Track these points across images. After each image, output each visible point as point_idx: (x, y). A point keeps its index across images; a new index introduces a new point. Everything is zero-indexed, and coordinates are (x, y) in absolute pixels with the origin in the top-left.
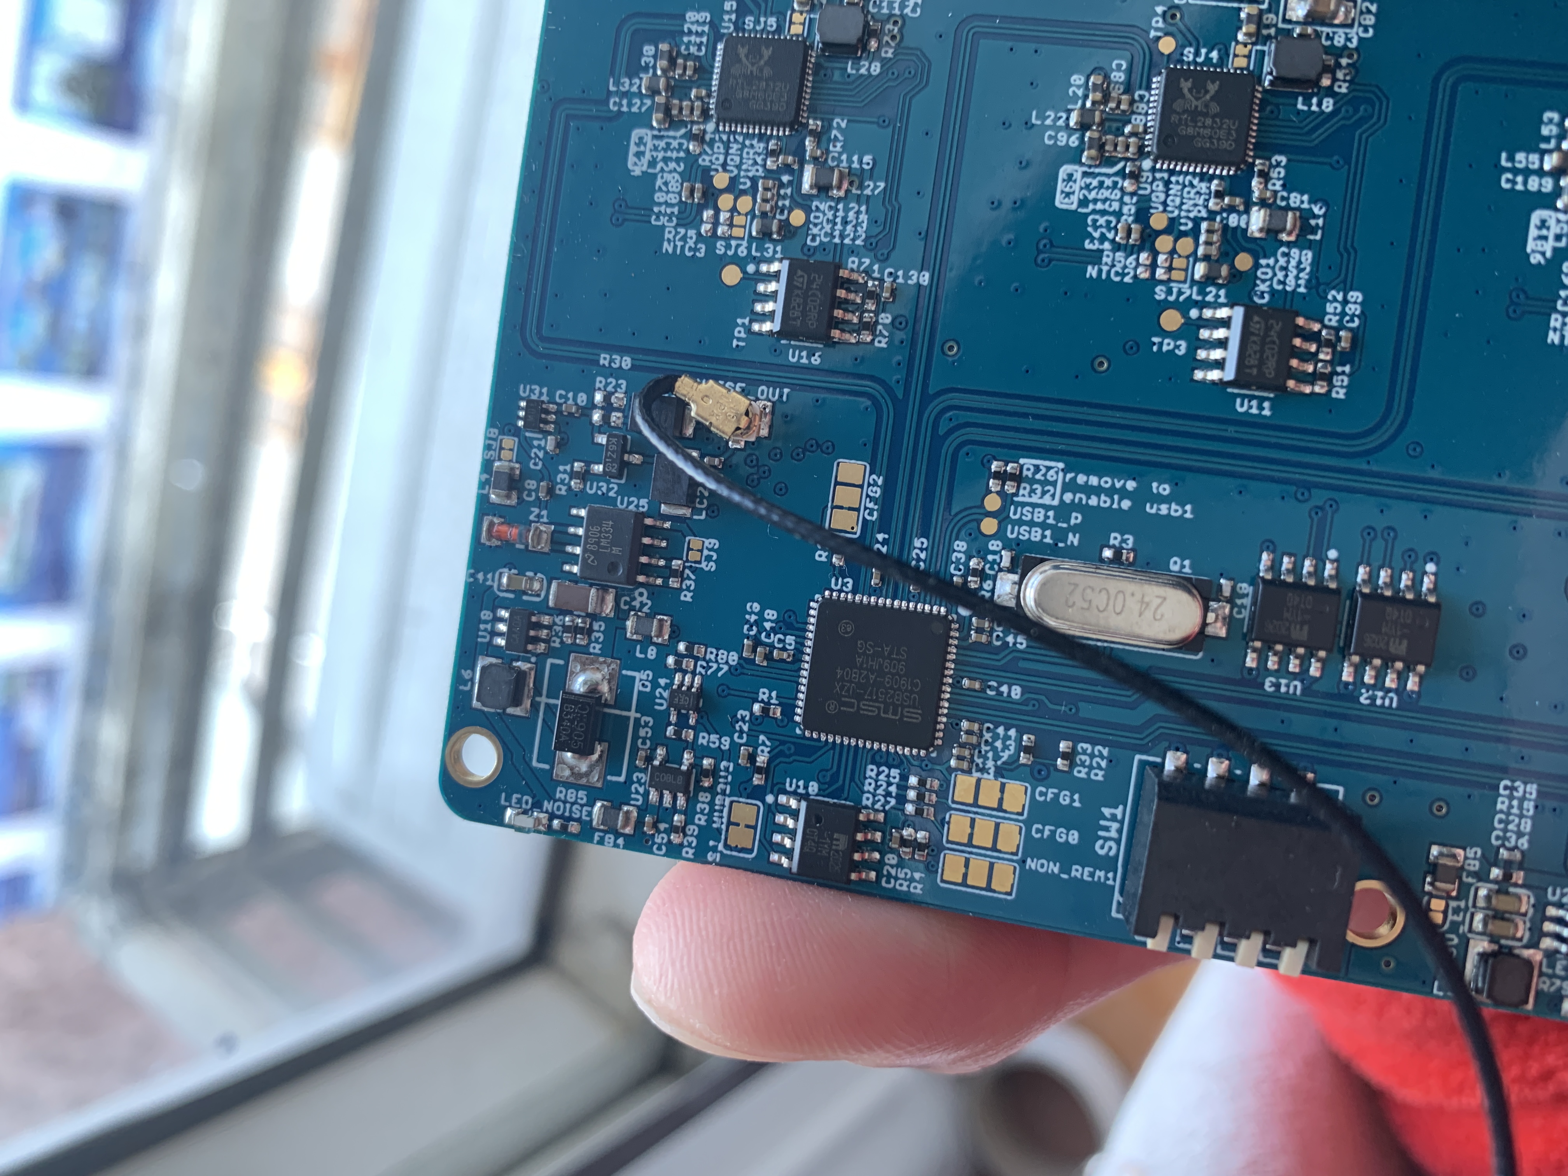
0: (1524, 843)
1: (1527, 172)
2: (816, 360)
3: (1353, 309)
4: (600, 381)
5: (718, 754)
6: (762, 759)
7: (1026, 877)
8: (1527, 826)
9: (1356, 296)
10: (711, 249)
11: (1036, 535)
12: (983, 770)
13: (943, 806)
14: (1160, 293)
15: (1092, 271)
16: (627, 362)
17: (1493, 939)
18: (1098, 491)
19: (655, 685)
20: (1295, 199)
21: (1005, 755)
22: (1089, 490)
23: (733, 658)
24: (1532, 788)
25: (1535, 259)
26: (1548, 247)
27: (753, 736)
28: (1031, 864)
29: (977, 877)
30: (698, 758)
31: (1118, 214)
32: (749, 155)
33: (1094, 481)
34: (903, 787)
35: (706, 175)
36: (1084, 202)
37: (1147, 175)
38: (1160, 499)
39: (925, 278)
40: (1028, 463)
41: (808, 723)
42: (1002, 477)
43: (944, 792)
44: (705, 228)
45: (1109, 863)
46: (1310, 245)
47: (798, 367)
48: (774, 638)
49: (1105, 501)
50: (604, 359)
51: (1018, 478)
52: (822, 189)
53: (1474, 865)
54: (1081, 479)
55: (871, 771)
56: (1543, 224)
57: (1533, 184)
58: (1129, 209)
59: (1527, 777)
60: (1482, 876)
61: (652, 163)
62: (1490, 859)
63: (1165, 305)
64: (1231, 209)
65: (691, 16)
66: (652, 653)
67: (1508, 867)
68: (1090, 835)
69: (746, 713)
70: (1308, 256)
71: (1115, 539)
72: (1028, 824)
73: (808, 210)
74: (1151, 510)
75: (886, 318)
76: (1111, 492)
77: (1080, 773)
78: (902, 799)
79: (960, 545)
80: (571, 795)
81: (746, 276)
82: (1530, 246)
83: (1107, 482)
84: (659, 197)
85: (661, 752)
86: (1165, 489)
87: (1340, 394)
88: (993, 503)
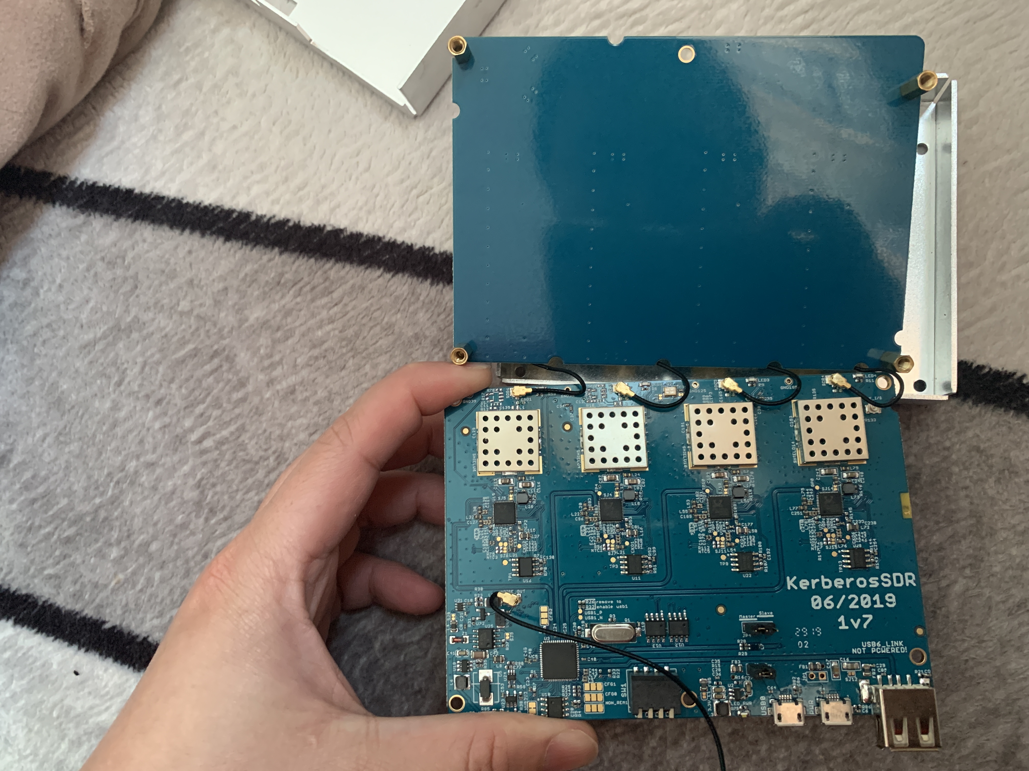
0: (720, 674)
1: (686, 514)
2: (530, 581)
3: (654, 551)
4: (475, 595)
5: (523, 690)
6: (534, 689)
7: (606, 707)
8: (720, 670)
9: (654, 548)
10: (499, 557)
11: (592, 618)
12: (590, 681)
13: (582, 693)
14: (609, 554)
15: (592, 550)
16: (482, 589)
17: (719, 700)
18: (605, 604)
19: (503, 674)
20: (636, 527)
21: (595, 676)
22: (602, 605)
23: (522, 663)
24: (719, 660)
25: (692, 534)
26: (694, 531)
27: (531, 683)
28: (607, 703)
29: (594, 710)
30: (517, 692)
31: (596, 536)
32: (505, 531)
33: (603, 602)
34: (572, 689)
35: (494, 538)
36: (587, 534)
37: (601, 525)
38: (619, 604)
39: (553, 557)
40: (587, 600)
41: (544, 678)
42: (581, 604)
43: (582, 689)
44: (497, 552)
45: (625, 699)
46: (641, 537)
47: (526, 584)
48: (532, 656)
49: (607, 607)
50: (476, 589)
51: (585, 604)
52: (524, 538)
53: (710, 682)
54: (600, 602)
55: (563, 687)
56: (692, 526)
57: (688, 517)
58: (598, 534)
59: (717, 658)
60: (712, 684)
61: (481, 537)
62: (713, 680)
63: (611, 557)
64: (622, 531)
65: (484, 498)
66: (501, 666)
67: (717, 680)
68: (619, 693)
69: (527, 678)
70: (641, 540)
71: (611, 616)
72: (604, 693)
73: (522, 544)
74: (618, 607)
75: (546, 568)
76: (607, 604)
77: (614, 677)
78: (572, 693)
79: (574, 624)
80: (485, 709)
81: (509, 562)
82: (690, 531)
83: (606, 602)
84: (484, 545)
85: (507, 692)
86: (620, 602)
87: (655, 572)
88: (580, 611)
